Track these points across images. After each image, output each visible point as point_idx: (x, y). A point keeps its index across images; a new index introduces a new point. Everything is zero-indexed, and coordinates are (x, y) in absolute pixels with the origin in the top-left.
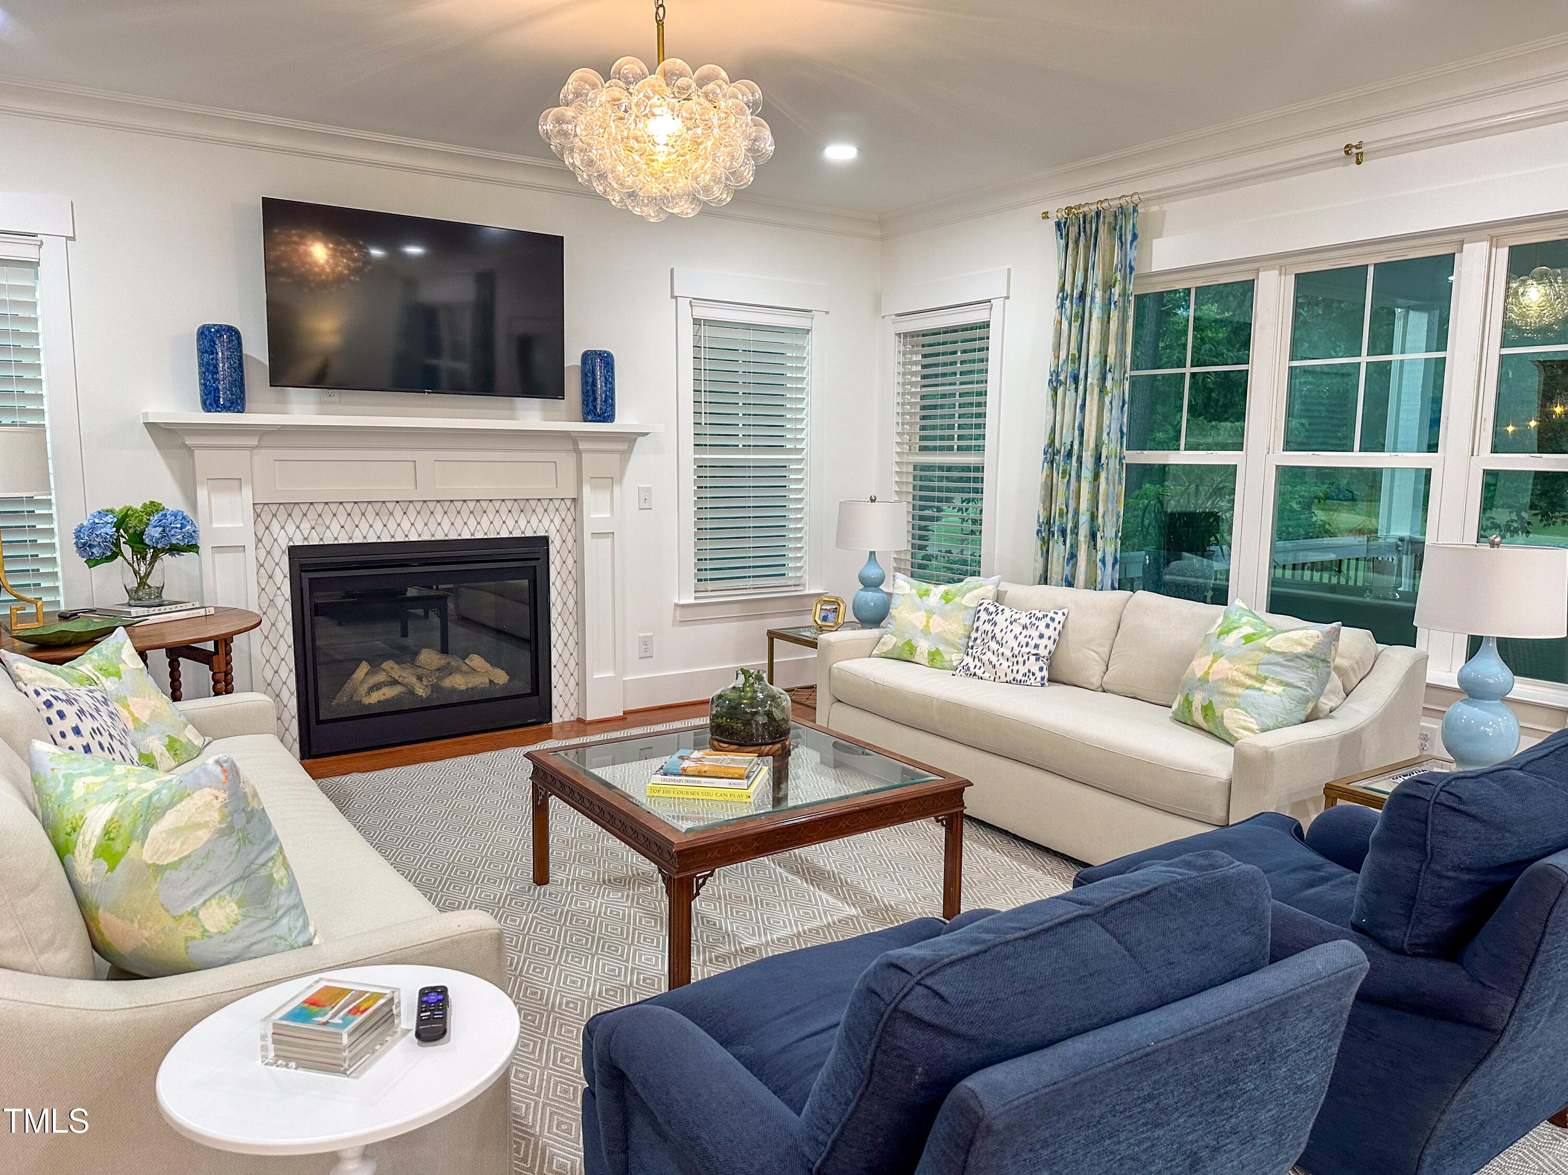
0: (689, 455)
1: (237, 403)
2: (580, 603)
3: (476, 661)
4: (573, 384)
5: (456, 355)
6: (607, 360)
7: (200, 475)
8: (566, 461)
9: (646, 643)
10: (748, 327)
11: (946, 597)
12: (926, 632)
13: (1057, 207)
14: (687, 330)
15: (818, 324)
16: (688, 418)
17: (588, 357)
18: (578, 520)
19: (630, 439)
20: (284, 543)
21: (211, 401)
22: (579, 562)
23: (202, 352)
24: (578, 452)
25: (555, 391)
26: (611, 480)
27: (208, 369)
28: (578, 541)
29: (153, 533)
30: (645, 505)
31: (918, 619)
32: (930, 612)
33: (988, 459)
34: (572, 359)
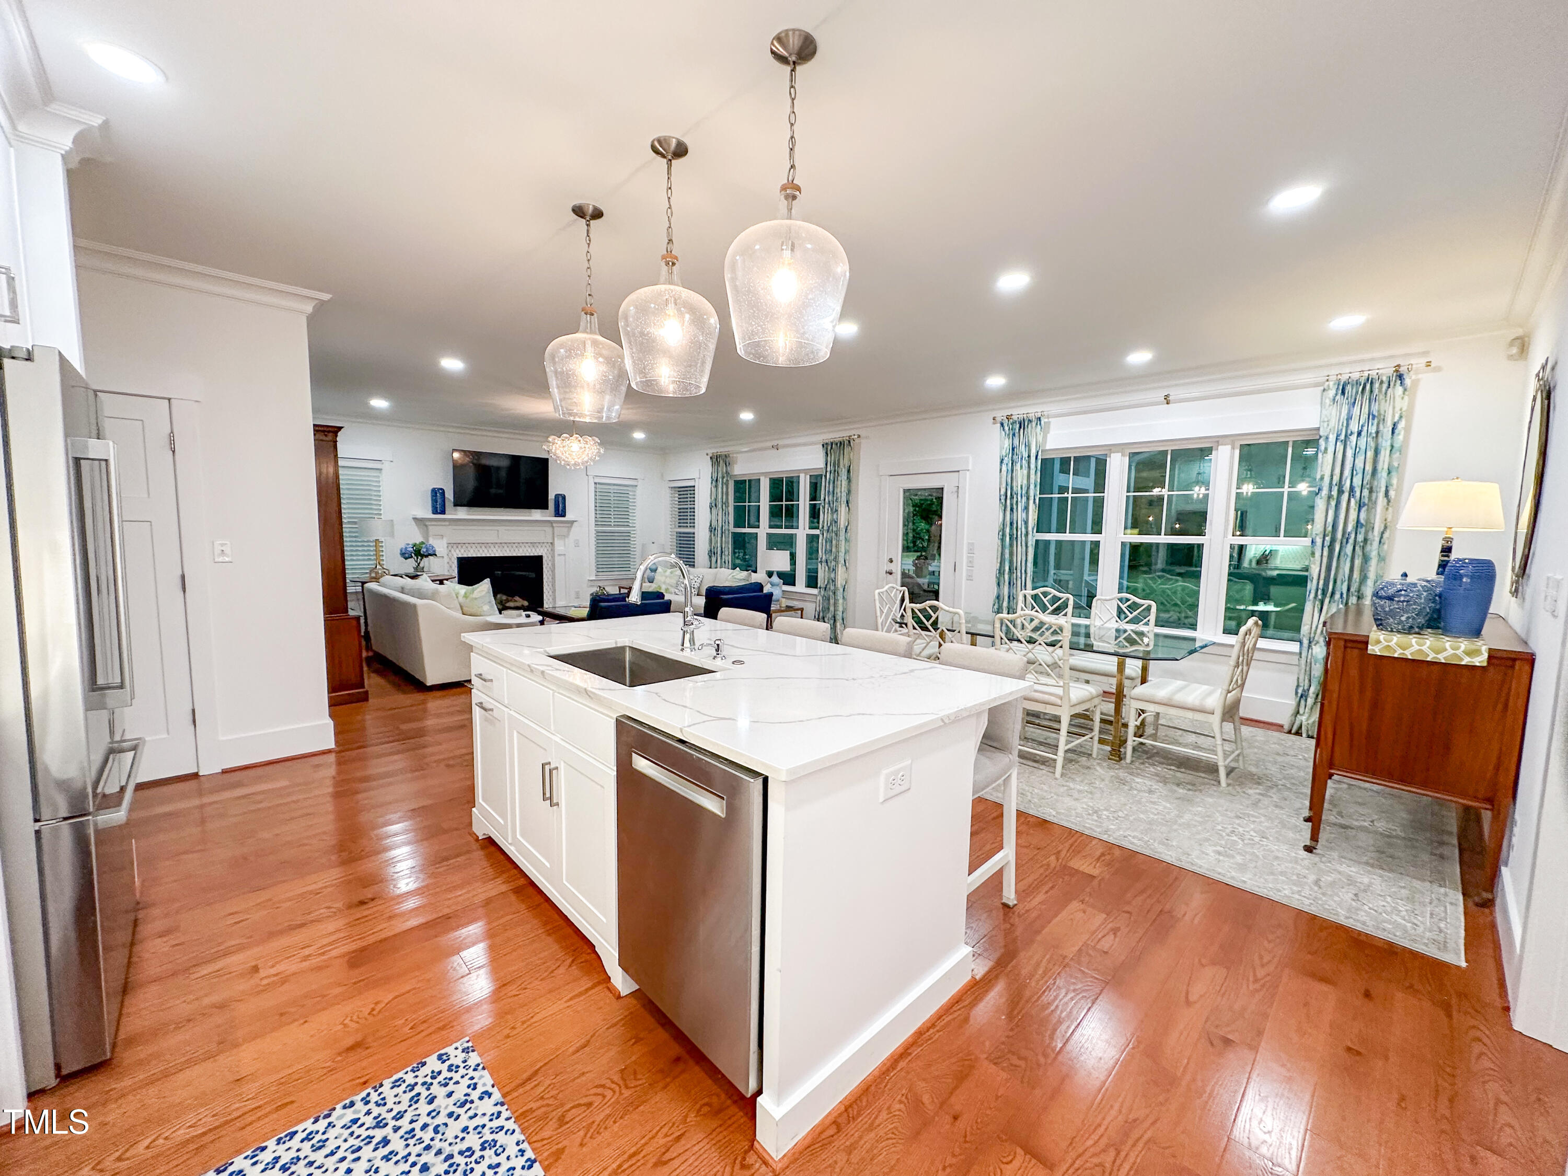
0: (593, 528)
1: (443, 512)
2: (554, 578)
3: (517, 598)
4: (551, 504)
5: (499, 486)
6: (564, 498)
7: (430, 533)
8: (548, 530)
9: (577, 593)
10: (614, 485)
11: (671, 573)
12: (664, 583)
13: (710, 452)
14: (592, 486)
15: (640, 483)
16: (593, 515)
17: (557, 496)
18: (553, 550)
19: (572, 522)
20: (455, 556)
21: (435, 511)
22: (553, 565)
23: (432, 496)
24: (553, 527)
25: (544, 506)
26: (565, 536)
27: (434, 501)
28: (553, 557)
29: (423, 550)
30: (577, 545)
31: (663, 579)
32: (666, 577)
33: (696, 530)
34: (551, 496)
